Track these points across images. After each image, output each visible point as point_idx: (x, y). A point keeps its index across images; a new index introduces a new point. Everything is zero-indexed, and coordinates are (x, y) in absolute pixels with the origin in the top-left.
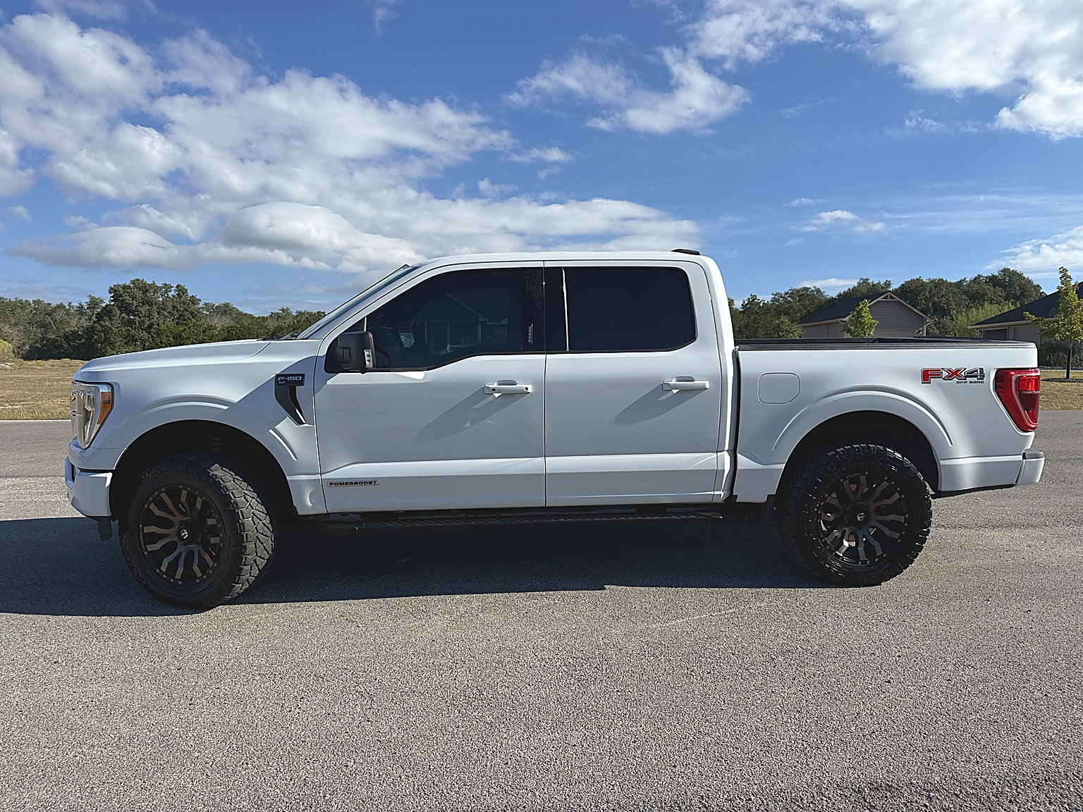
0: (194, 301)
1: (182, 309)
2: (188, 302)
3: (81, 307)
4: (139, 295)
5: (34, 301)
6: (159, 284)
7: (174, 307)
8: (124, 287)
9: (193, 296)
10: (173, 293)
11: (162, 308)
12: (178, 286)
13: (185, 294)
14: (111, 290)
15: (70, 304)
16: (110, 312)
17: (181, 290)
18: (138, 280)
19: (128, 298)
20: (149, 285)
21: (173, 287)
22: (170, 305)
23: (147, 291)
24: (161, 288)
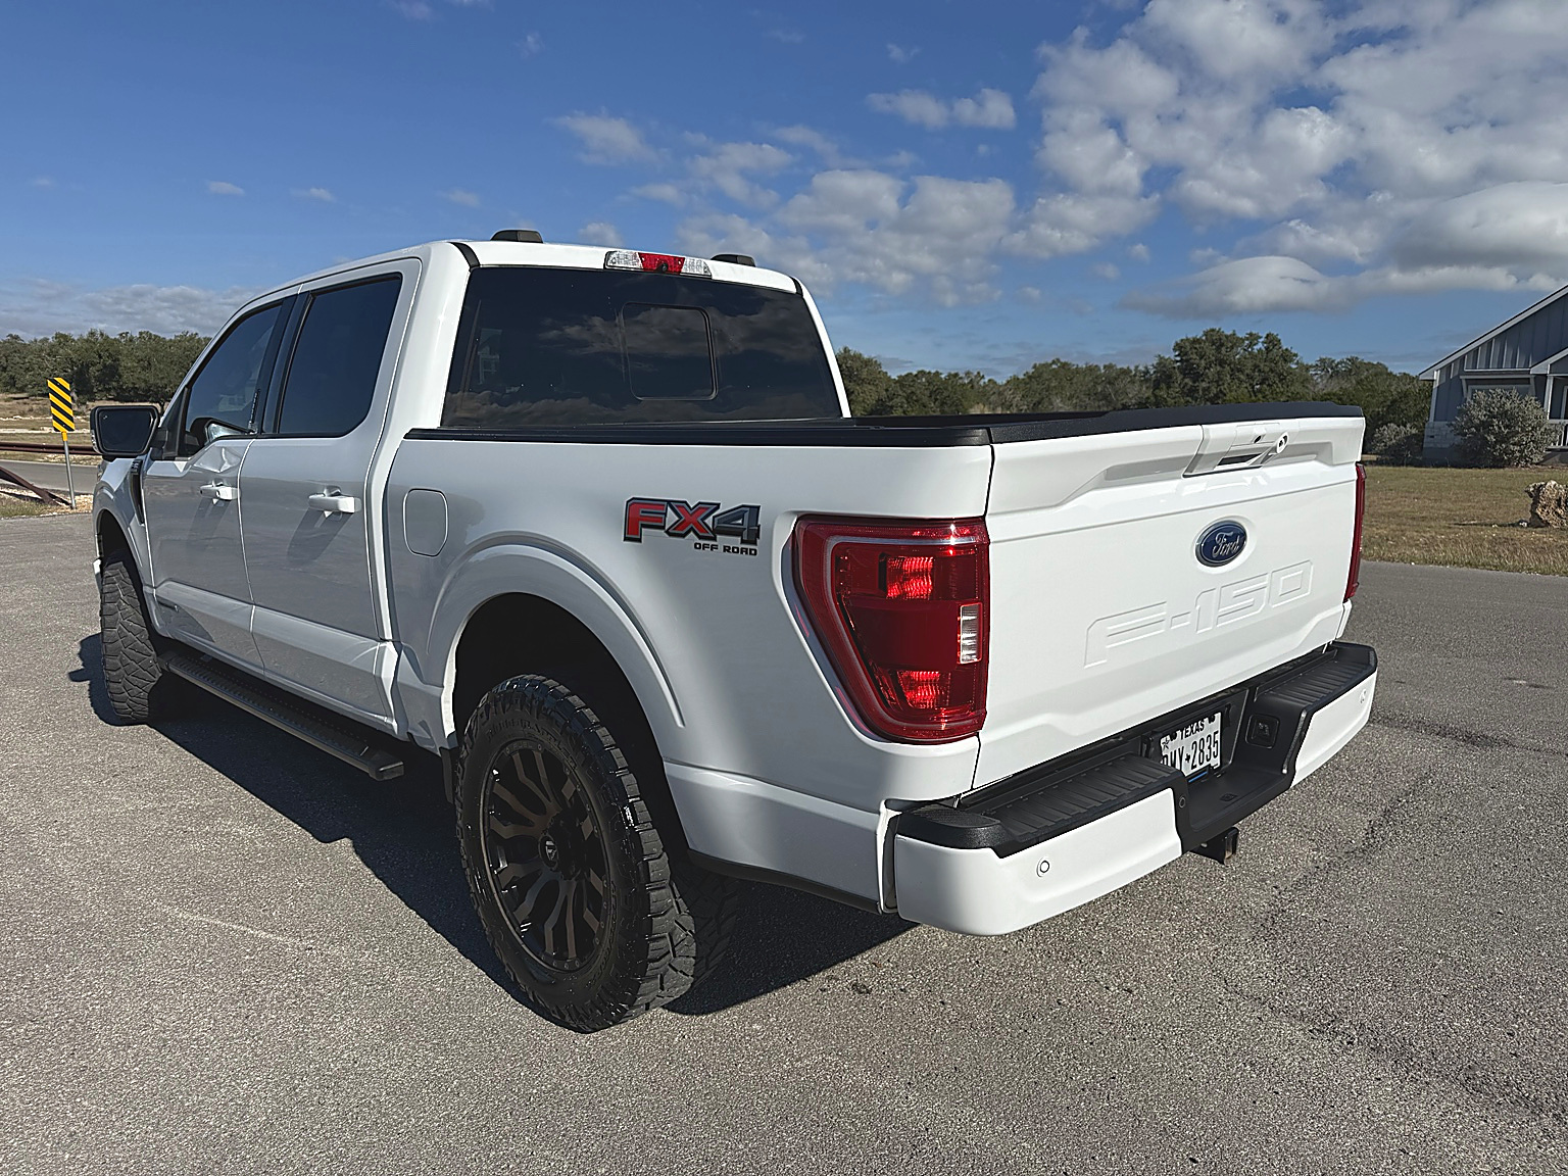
0: (1287, 357)
1: (1267, 369)
2: (1277, 358)
3: (1147, 372)
4: (1210, 351)
5: (1105, 367)
6: (1241, 335)
7: (1256, 366)
8: (1196, 341)
9: (1287, 350)
10: (1260, 346)
11: (1237, 369)
12: (1268, 335)
13: (1277, 347)
14: (1178, 347)
15: (1137, 367)
16: (1170, 377)
17: (1272, 341)
18: (1213, 330)
19: (1194, 356)
20: (1227, 336)
21: (1261, 337)
22: (1250, 364)
23: (1222, 345)
24: (1243, 340)
